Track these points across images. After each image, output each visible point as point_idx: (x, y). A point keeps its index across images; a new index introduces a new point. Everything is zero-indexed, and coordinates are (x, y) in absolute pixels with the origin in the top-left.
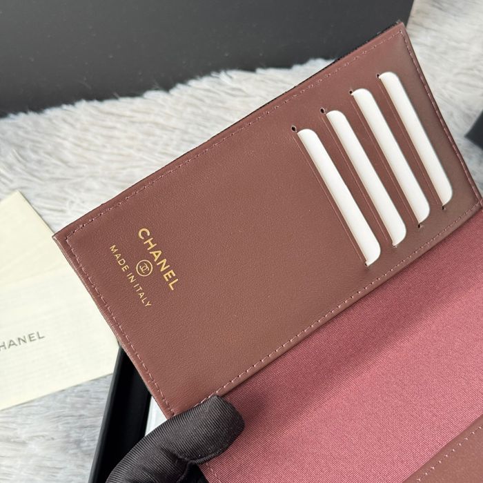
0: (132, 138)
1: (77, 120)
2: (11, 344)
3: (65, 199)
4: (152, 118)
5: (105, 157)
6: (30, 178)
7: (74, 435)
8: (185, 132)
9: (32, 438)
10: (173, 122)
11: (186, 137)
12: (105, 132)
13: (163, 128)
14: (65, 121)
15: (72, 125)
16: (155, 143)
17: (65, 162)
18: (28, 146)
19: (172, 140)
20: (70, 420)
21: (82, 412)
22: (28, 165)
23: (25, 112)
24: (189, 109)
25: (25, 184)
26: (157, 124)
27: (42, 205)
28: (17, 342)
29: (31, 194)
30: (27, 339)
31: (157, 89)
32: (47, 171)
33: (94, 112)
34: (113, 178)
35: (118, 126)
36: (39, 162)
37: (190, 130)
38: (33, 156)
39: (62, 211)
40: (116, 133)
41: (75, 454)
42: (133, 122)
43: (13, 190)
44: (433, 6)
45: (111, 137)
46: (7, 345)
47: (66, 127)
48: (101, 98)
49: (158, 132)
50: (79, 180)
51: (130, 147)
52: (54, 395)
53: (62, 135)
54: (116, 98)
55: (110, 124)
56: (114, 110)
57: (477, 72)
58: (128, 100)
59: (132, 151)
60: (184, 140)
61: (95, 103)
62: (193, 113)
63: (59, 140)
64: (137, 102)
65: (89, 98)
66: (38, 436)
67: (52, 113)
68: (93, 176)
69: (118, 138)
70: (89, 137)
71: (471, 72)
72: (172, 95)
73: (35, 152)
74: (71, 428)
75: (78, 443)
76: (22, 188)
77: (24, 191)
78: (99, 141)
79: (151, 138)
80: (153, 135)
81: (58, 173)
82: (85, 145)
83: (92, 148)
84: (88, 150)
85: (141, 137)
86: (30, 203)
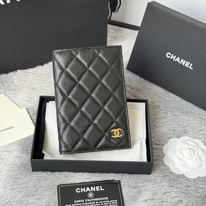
0: (34, 78)
1: (17, 75)
2: (5, 130)
3: (16, 94)
4: (39, 72)
5: (26, 83)
6: (6, 90)
7: (25, 149)
8: (49, 75)
9: (13, 151)
10: (45, 73)
11: (49, 76)
12: (26, 77)
13: (42, 75)
14: (14, 75)
15: (17, 76)
16: (40, 78)
17: (15, 85)
18: (4, 82)
19: (45, 77)
20: (24, 145)
21: (27, 143)
22: (5, 86)
23: (3, 74)
24: (49, 69)
25: (4, 91)
26: (40, 74)
27: (10, 96)
28: (7, 129)
29: (6, 94)
30: (10, 128)
31: (39, 65)
32: (11, 88)
33: (22, 72)
34: (30, 88)
35: (29, 75)
36: (8, 86)
37: (50, 74)
38: (6, 84)
39: (16, 97)
40: (29, 77)
41: (26, 153)
42: (34, 74)
43: (2, 93)
44: (114, 39)
45: (28, 78)
46: (4, 130)
47: (15, 76)
48: (24, 69)
49: (41, 75)
50: (20, 89)
51: (34, 80)
52: (18, 141)
53: (14, 79)
54: (28, 69)
55: (27, 75)
56: (28, 71)
57: (128, 54)
58: (32, 69)
59: (34, 81)
60: (48, 77)
61: (22, 70)
62: (50, 70)
63: (13, 80)
64: (34, 69)
65: (21, 69)
66: (15, 150)
67: (10, 74)
68: (24, 88)
69: (30, 78)
70: (22, 78)
71: (126, 54)
72: (44, 66)
73: (7, 83)
74: (24, 147)
75: (27, 150)
76: (4, 92)
77: (5, 93)
78: (24, 79)
79: (39, 77)
80: (39, 76)
81: (14, 88)
82: (20, 80)
83: (22, 81)
84: (21, 82)
85: (36, 77)
86: (7, 96)
